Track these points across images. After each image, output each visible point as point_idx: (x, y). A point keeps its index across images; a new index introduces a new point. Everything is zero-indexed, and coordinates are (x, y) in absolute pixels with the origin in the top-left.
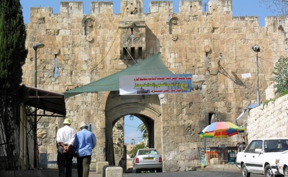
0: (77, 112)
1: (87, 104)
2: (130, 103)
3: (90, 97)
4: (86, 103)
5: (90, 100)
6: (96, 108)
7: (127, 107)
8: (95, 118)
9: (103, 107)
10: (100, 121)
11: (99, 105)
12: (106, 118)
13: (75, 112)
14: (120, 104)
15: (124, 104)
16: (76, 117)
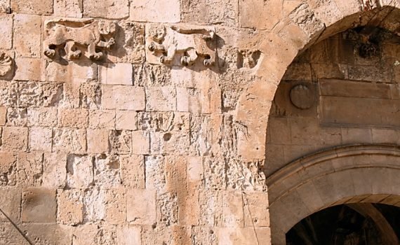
0: (114, 164)
1: (164, 127)
2: (365, 145)
3: (183, 94)
4: (160, 120)
5: (182, 106)
6: (218, 150)
7: (350, 161)
8: (212, 206)
9: (253, 145)
10: (243, 223)
11: (234, 136)
12: (271, 208)
13: (102, 164)
14: (316, 146)
15: (335, 148)
16: (103, 196)
